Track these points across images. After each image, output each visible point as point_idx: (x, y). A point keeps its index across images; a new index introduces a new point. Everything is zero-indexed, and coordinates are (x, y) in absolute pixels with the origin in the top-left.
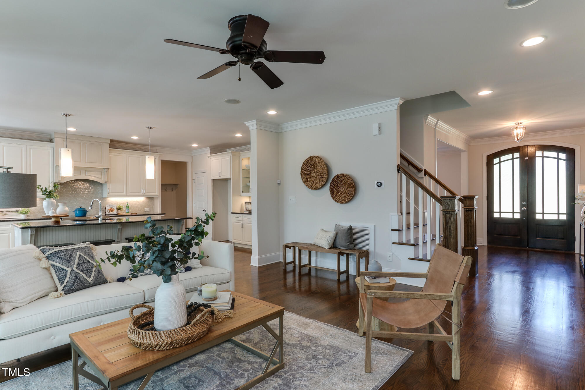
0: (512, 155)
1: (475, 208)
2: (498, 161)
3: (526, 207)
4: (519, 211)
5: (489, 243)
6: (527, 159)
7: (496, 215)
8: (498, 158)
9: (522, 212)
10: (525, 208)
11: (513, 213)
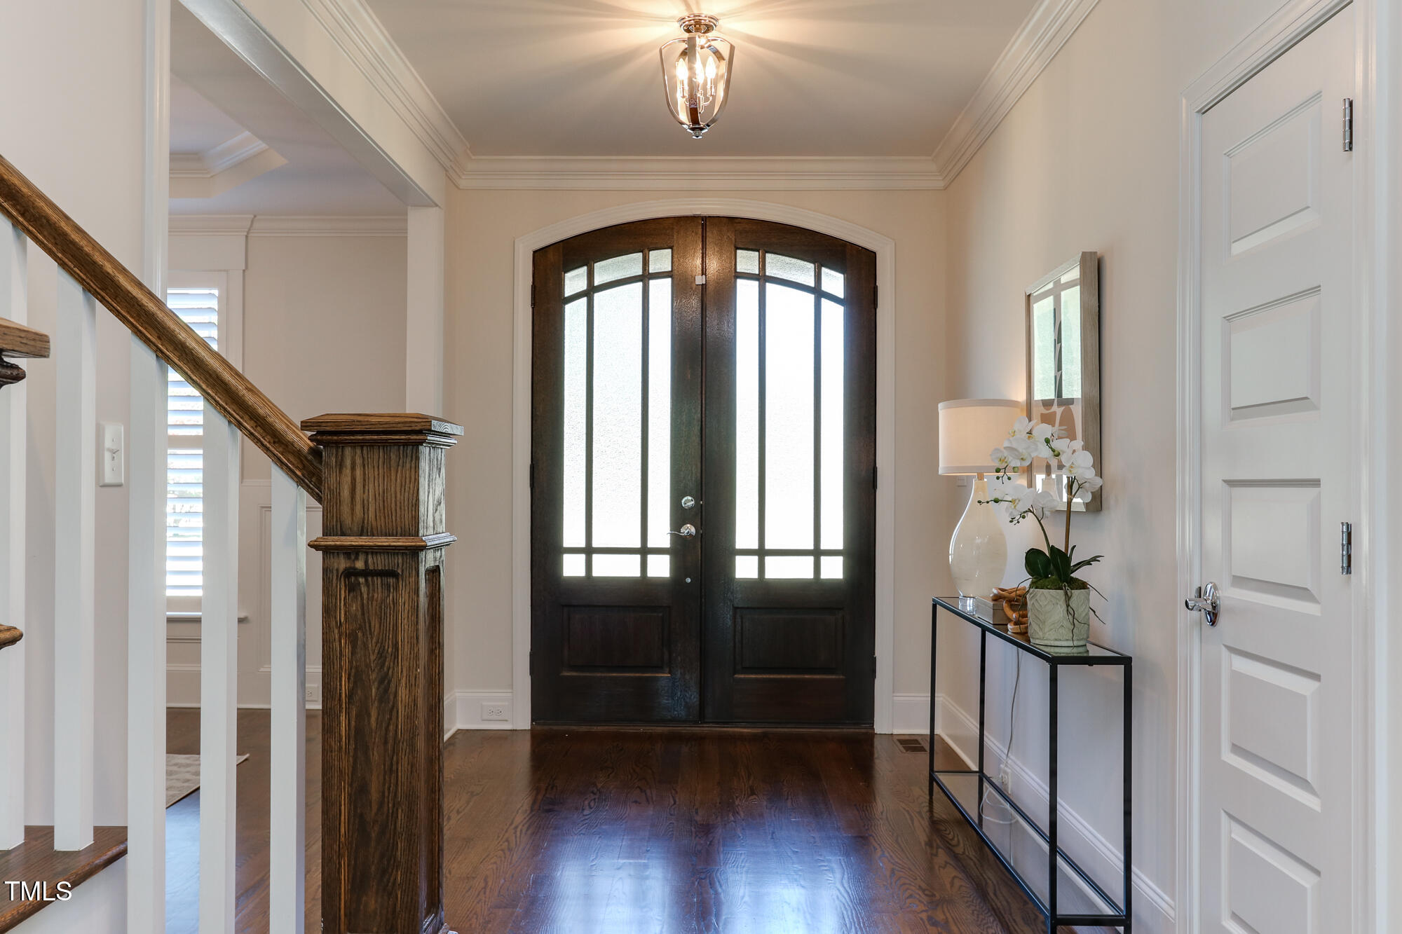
0: (639, 256)
1: (423, 548)
2: (582, 285)
3: (696, 520)
4: (666, 542)
5: (538, 711)
6: (704, 282)
7: (572, 567)
8: (584, 270)
9: (680, 550)
10: (689, 529)
11: (644, 552)
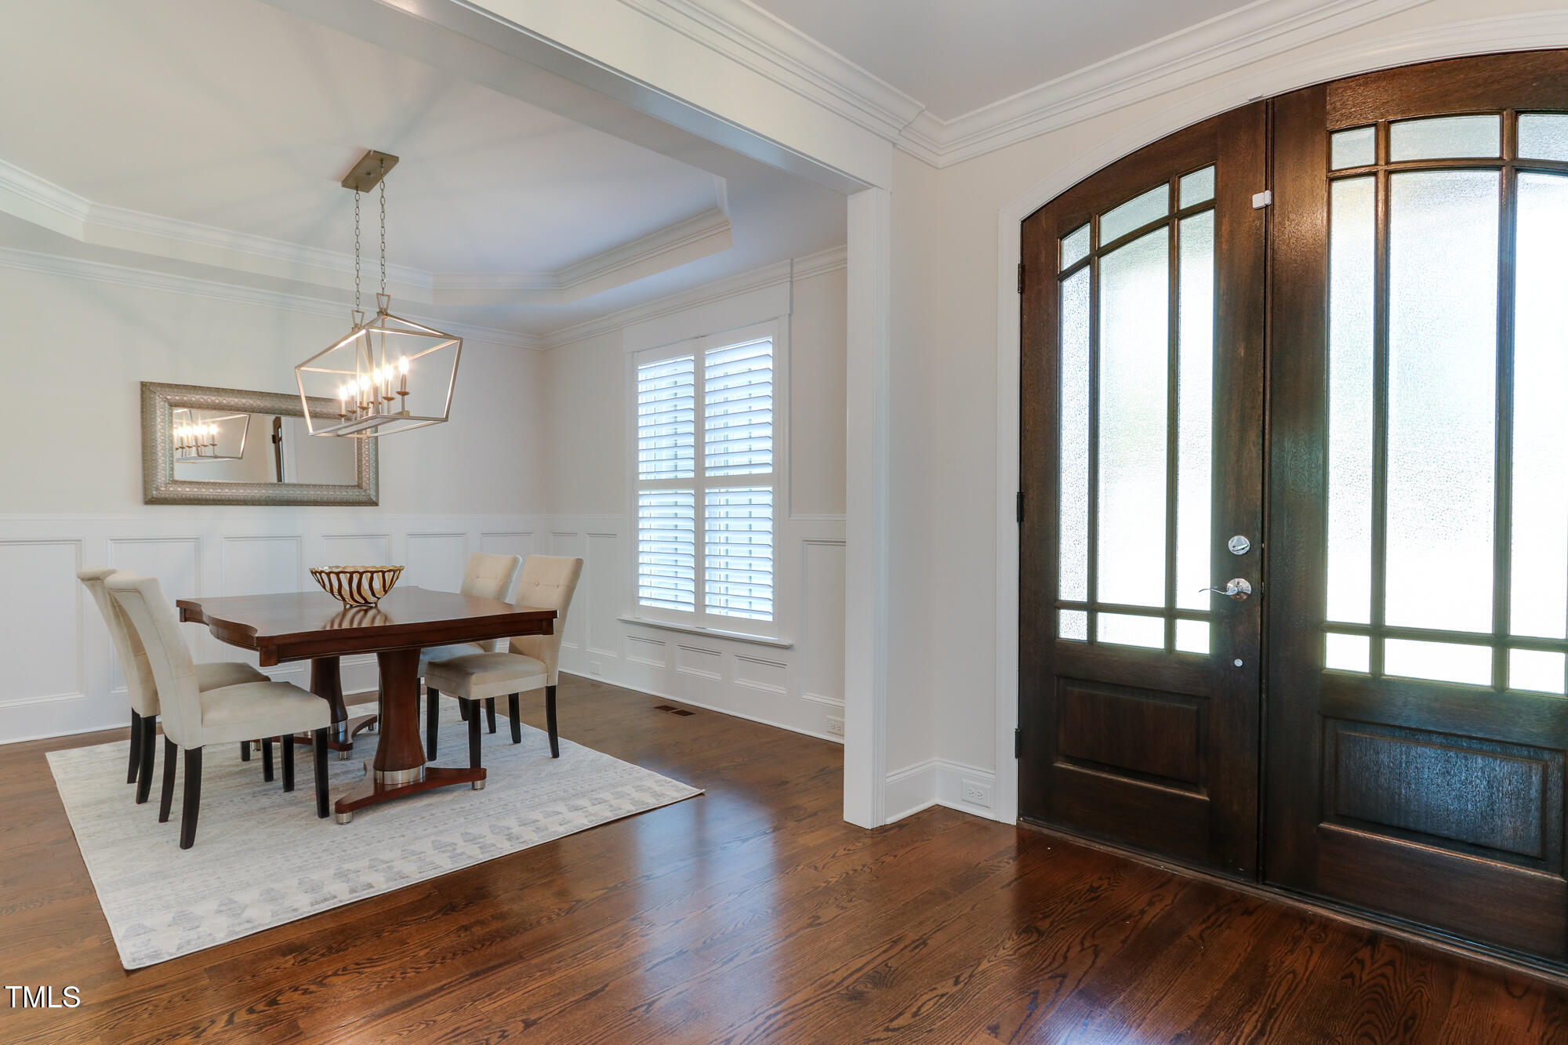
0: (1165, 189)
2: (1084, 250)
3: (1256, 575)
4: (1204, 603)
5: (1026, 806)
6: (1268, 201)
7: (1071, 627)
9: (1224, 614)
10: (1241, 585)
11: (1171, 614)
